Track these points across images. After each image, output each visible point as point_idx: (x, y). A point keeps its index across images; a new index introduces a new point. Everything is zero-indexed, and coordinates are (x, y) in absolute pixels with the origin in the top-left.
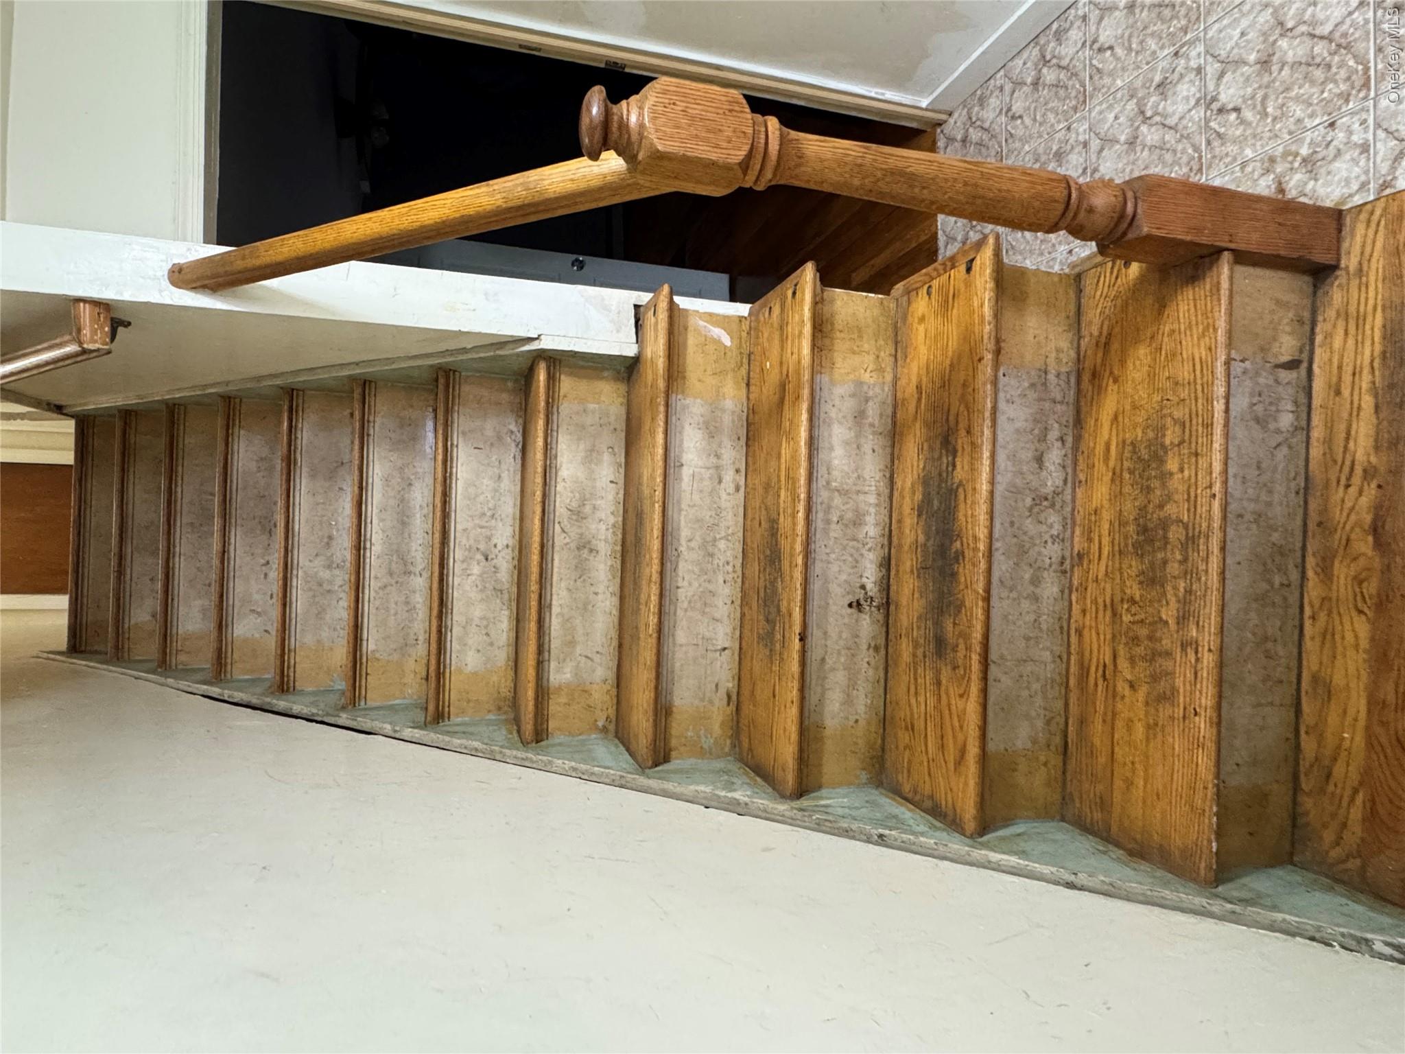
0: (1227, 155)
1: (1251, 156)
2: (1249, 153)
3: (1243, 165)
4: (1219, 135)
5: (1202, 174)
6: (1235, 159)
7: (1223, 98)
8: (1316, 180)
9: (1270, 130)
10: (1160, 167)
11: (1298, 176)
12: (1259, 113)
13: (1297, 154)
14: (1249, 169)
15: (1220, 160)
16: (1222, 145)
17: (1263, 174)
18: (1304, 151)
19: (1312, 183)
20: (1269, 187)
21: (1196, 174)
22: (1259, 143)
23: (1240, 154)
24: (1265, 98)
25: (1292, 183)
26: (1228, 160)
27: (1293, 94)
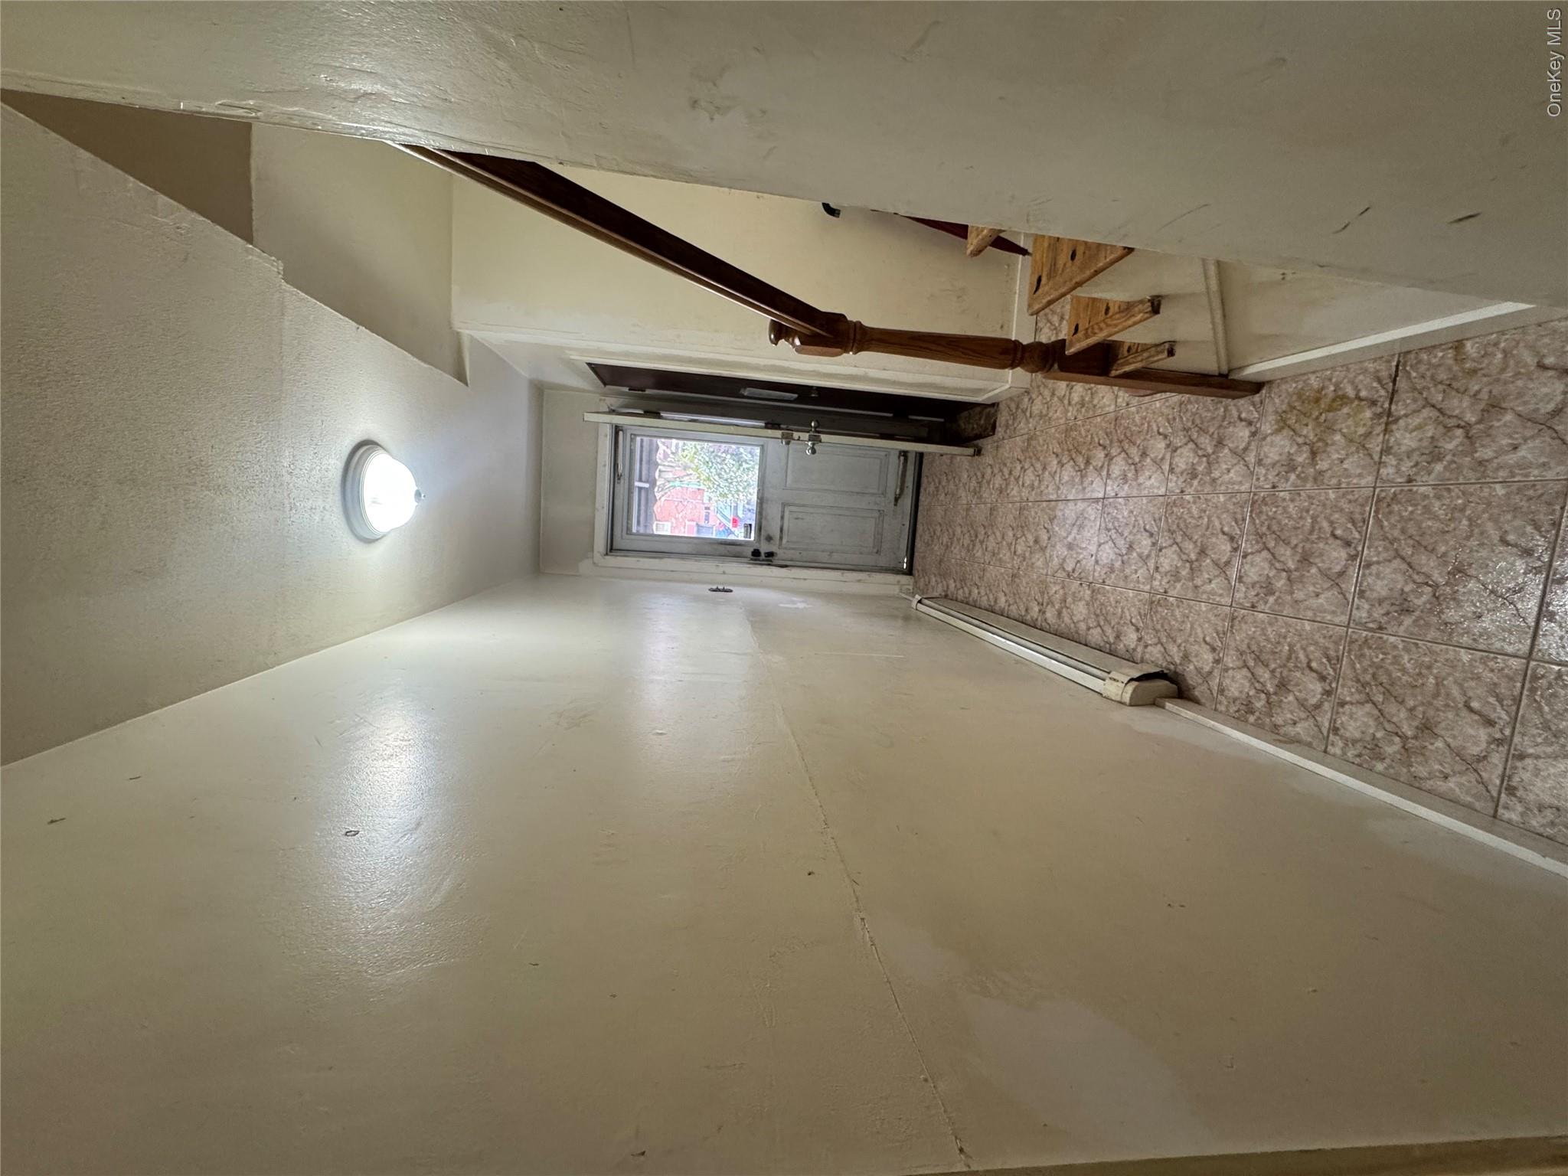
0: (1350, 502)
1: (1330, 491)
2: (1332, 495)
3: (1338, 487)
4: (1354, 523)
5: (1378, 496)
6: (1344, 495)
7: (1343, 554)
8: (1289, 452)
9: (1312, 504)
10: (1424, 525)
11: (1300, 460)
12: (1317, 522)
13: (1298, 476)
14: (1334, 481)
15: (1357, 500)
16: (1352, 513)
17: (1324, 472)
18: (1293, 477)
19: (1292, 451)
20: (1321, 460)
21: (1384, 498)
22: (1322, 498)
23: (1339, 497)
24: (1311, 532)
25: (1305, 456)
26: (1350, 497)
27: (1292, 522)
